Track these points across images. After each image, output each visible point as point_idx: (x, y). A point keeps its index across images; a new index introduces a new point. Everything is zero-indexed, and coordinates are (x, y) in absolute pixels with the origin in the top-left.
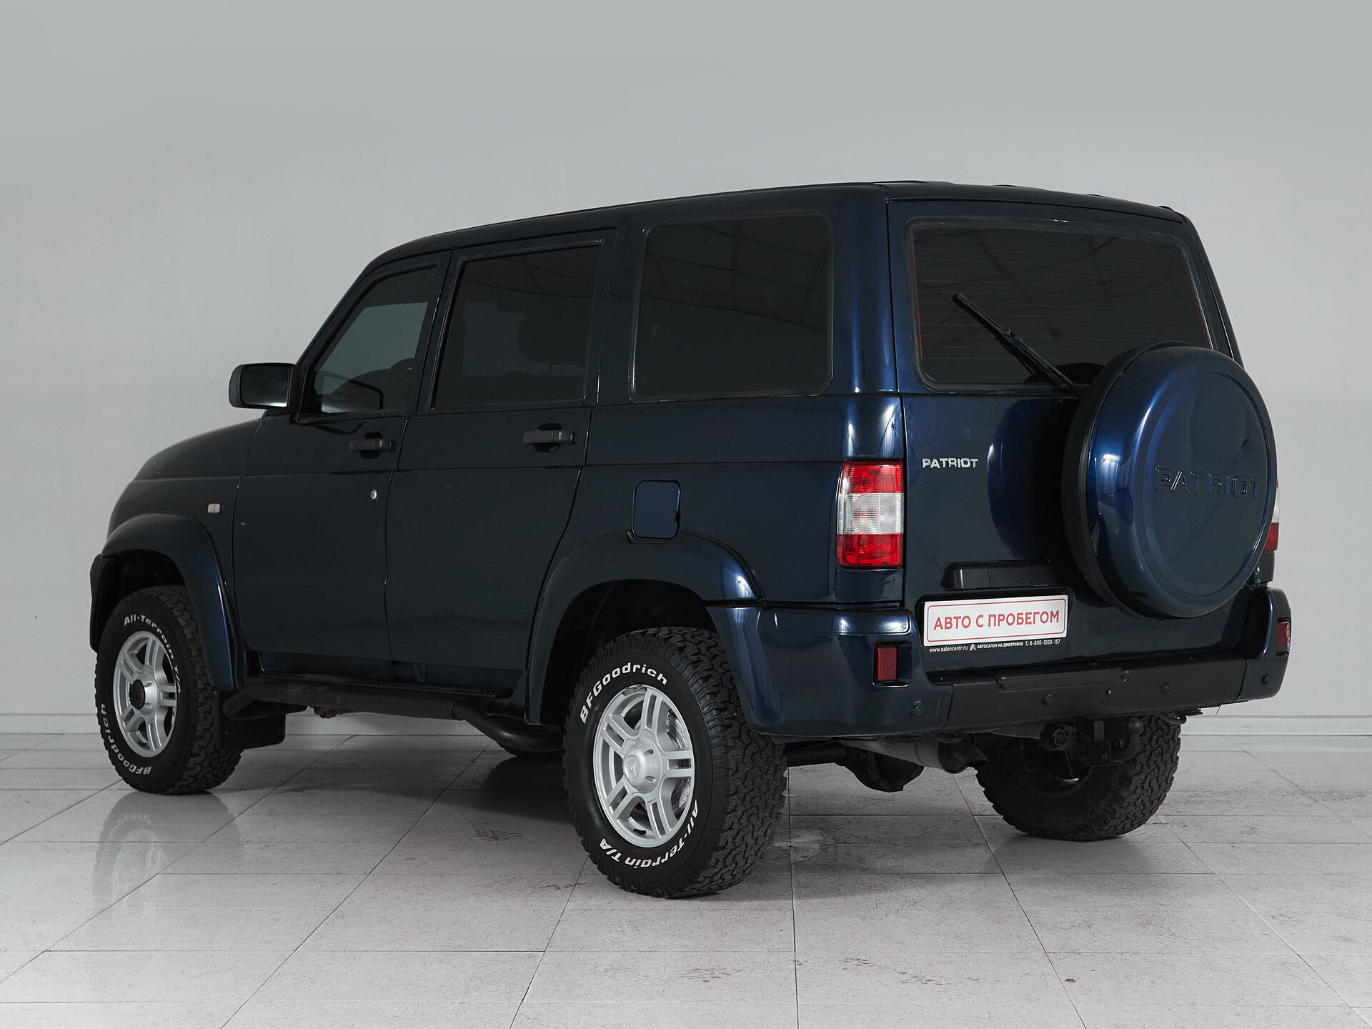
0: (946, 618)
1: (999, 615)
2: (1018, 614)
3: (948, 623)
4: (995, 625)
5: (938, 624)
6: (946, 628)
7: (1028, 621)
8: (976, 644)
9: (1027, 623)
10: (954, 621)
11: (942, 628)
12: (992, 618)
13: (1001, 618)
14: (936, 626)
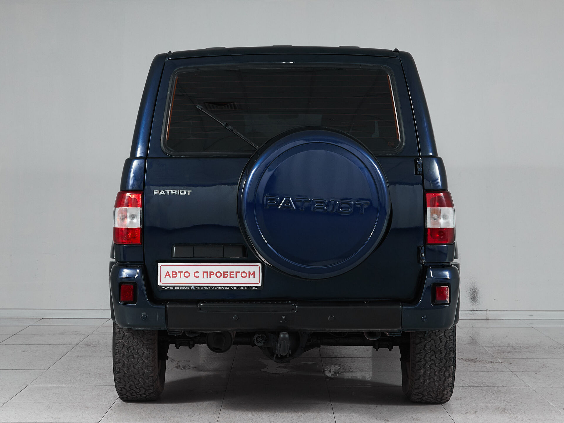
0: (173, 272)
1: (210, 272)
2: (224, 272)
3: (174, 274)
4: (207, 277)
5: (168, 274)
6: (173, 277)
7: (232, 276)
8: (195, 287)
9: (230, 277)
10: (178, 274)
11: (170, 277)
12: (205, 274)
13: (211, 274)
14: (166, 275)
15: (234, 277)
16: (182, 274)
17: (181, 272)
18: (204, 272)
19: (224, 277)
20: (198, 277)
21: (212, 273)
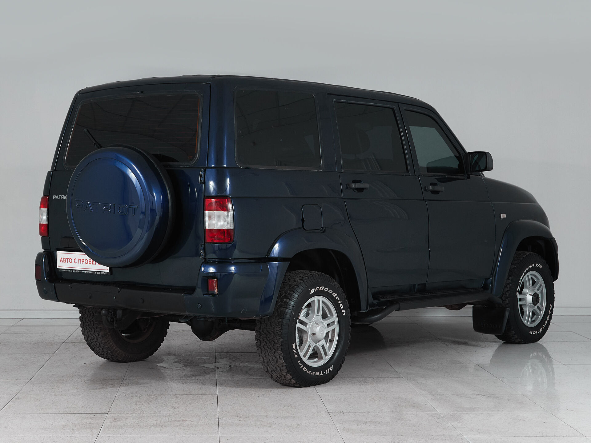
14: (61, 261)
15: (94, 264)
16: (68, 260)
17: (67, 259)
18: (79, 259)
19: (89, 264)
20: (76, 263)
21: (83, 260)
